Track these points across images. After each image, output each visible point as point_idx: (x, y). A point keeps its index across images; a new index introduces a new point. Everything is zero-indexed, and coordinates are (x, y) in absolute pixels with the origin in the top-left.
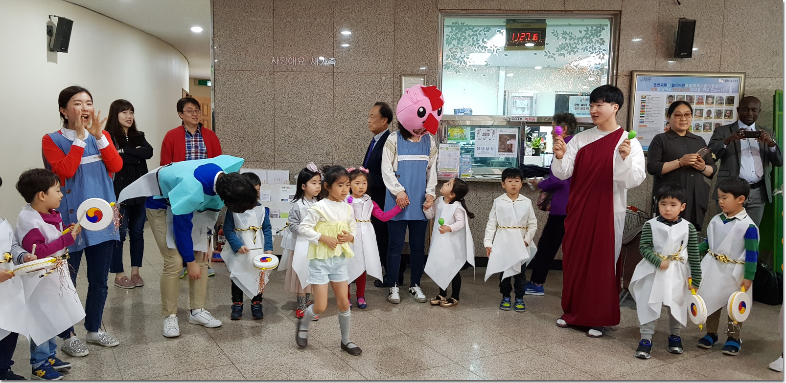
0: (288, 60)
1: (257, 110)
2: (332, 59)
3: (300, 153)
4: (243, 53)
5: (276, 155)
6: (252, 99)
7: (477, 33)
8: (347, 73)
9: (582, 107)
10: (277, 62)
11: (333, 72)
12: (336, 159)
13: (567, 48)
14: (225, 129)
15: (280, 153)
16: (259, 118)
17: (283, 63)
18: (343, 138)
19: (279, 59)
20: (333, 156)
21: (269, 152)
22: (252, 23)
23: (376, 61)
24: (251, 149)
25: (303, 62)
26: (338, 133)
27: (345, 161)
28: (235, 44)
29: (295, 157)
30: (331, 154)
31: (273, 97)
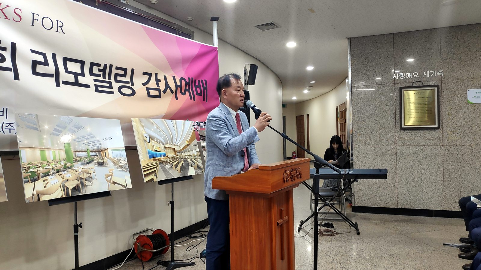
0: (405, 75)
1: (382, 110)
2: (440, 71)
3: (416, 139)
4: (372, 74)
5: (398, 141)
6: (379, 103)
8: (453, 80)
10: (397, 77)
11: (441, 80)
12: (446, 142)
14: (360, 124)
15: (400, 139)
16: (384, 116)
17: (402, 78)
18: (451, 126)
19: (399, 75)
20: (443, 140)
21: (392, 139)
22: (378, 53)
23: (476, 69)
24: (378, 137)
25: (417, 75)
26: (447, 123)
27: (453, 143)
28: (366, 68)
29: (412, 142)
30: (441, 139)
31: (394, 101)
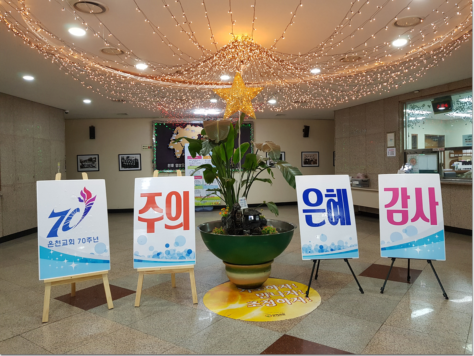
0: (353, 132)
2: (365, 129)
4: (342, 131)
7: (420, 108)
8: (370, 135)
9: (470, 140)
10: (350, 133)
11: (365, 135)
13: (459, 109)
15: (352, 169)
16: (346, 156)
18: (369, 162)
21: (349, 169)
22: (344, 119)
23: (378, 128)
24: (344, 168)
25: (357, 132)
28: (340, 128)
29: (356, 171)
30: (366, 169)
